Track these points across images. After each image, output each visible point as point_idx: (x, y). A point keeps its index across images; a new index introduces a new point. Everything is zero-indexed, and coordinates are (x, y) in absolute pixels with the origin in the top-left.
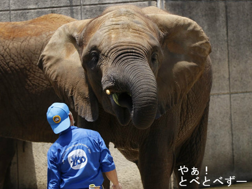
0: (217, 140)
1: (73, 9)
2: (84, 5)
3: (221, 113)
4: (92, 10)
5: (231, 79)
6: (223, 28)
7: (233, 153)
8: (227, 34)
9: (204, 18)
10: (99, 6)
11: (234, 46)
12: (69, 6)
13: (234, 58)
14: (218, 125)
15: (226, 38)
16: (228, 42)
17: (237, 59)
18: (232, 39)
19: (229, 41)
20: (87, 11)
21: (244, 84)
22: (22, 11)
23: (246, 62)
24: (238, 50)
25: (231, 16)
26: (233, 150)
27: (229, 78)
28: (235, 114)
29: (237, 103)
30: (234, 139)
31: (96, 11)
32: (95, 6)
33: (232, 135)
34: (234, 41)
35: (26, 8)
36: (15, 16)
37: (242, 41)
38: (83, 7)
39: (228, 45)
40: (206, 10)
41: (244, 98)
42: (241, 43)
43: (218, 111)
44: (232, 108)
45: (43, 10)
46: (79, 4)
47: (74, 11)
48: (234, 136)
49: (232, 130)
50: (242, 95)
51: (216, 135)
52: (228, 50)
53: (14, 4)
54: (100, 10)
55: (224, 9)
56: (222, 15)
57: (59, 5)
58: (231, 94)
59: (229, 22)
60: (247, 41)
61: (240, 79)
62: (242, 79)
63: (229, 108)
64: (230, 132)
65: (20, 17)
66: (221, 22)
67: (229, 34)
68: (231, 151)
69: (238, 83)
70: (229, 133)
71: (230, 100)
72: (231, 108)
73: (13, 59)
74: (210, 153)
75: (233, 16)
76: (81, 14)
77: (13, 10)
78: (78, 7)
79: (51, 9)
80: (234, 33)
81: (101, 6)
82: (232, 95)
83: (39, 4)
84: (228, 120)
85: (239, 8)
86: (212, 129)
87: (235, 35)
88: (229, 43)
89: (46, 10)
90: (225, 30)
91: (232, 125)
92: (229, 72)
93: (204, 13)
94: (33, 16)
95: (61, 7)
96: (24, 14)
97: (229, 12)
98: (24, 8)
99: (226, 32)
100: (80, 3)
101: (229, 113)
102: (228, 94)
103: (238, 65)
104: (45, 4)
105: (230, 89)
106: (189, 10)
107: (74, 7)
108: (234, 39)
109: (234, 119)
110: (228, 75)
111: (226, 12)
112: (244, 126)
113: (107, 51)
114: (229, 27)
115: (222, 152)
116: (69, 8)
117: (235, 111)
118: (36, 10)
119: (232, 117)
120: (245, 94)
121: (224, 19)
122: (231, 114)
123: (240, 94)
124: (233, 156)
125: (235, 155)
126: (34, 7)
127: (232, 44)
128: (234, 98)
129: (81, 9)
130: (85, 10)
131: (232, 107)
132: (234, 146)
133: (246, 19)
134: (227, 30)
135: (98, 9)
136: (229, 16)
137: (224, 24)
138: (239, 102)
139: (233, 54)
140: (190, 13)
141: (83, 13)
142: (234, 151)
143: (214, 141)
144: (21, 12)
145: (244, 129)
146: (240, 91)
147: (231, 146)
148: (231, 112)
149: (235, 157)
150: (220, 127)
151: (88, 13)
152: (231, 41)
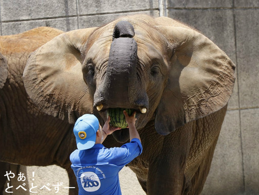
0: (226, 159)
1: (69, 20)
2: (81, 15)
3: (230, 130)
4: (90, 20)
5: (240, 94)
6: (231, 39)
7: (243, 173)
8: (236, 45)
9: (210, 28)
10: (97, 16)
11: (244, 58)
12: (65, 17)
13: (243, 71)
14: (227, 143)
15: (234, 50)
16: (236, 54)
17: (247, 72)
18: (241, 50)
19: (238, 53)
20: (84, 21)
21: (255, 98)
22: (14, 22)
23: (256, 75)
24: (248, 62)
25: (239, 26)
26: (243, 170)
27: (238, 93)
28: (245, 131)
29: (247, 119)
30: (244, 158)
31: (94, 21)
32: (93, 16)
33: (242, 154)
34: (243, 53)
35: (18, 19)
36: (7, 28)
37: (251, 52)
38: (79, 17)
39: (236, 57)
40: (213, 19)
41: (254, 114)
42: (251, 55)
43: (227, 128)
44: (242, 125)
45: (37, 21)
46: (75, 14)
47: (70, 21)
48: (245, 155)
49: (242, 148)
50: (252, 111)
51: (225, 154)
52: (237, 62)
53: (5, 15)
54: (98, 21)
55: (232, 18)
56: (230, 24)
57: (54, 16)
58: (240, 109)
59: (237, 32)
60: (257, 52)
61: (250, 93)
62: (252, 93)
63: (238, 125)
64: (240, 151)
65: (11, 29)
66: (228, 32)
67: (238, 45)
68: (242, 172)
69: (247, 97)
70: (238, 151)
71: (240, 116)
72: (240, 124)
73: (13, 75)
74: (219, 174)
75: (242, 25)
76: (78, 25)
77: (4, 22)
78: (74, 17)
79: (45, 20)
80: (243, 43)
81: (99, 16)
82: (242, 111)
83: (33, 14)
84: (237, 138)
85: (248, 17)
86: (221, 148)
87: (244, 45)
88: (238, 55)
89: (40, 21)
90: (233, 40)
91: (241, 143)
92: (238, 86)
93: (210, 23)
94: (26, 28)
95: (56, 18)
96: (16, 26)
97: (238, 21)
98: (16, 19)
99: (234, 43)
100: (77, 13)
101: (239, 130)
102: (237, 109)
103: (247, 78)
104: (38, 15)
105: (239, 104)
106: (194, 20)
107: (70, 18)
108: (243, 50)
109: (244, 137)
110: (237, 89)
111: (234, 21)
112: (255, 144)
113: (100, 65)
114: (237, 38)
115: (232, 173)
116: (65, 18)
117: (245, 128)
118: (29, 22)
119: (242, 134)
120: (256, 109)
121: (232, 29)
122: (241, 131)
123: (250, 110)
124: (244, 177)
125: (246, 175)
126: (27, 18)
127: (241, 56)
128: (244, 114)
129: (78, 20)
130: (82, 21)
131: (242, 123)
132: (245, 166)
133: (255, 28)
134: (235, 41)
135: (96, 20)
136: (237, 25)
137: (232, 34)
138: (249, 118)
139: (242, 66)
140: (196, 23)
141: (79, 24)
142: (245, 172)
143: (223, 161)
144: (13, 24)
145: (255, 148)
146: (251, 106)
147: (241, 166)
148: (240, 129)
149: (245, 178)
150: (229, 146)
151: (85, 24)
152: (240, 52)
